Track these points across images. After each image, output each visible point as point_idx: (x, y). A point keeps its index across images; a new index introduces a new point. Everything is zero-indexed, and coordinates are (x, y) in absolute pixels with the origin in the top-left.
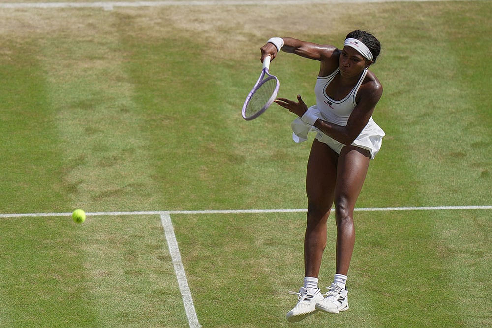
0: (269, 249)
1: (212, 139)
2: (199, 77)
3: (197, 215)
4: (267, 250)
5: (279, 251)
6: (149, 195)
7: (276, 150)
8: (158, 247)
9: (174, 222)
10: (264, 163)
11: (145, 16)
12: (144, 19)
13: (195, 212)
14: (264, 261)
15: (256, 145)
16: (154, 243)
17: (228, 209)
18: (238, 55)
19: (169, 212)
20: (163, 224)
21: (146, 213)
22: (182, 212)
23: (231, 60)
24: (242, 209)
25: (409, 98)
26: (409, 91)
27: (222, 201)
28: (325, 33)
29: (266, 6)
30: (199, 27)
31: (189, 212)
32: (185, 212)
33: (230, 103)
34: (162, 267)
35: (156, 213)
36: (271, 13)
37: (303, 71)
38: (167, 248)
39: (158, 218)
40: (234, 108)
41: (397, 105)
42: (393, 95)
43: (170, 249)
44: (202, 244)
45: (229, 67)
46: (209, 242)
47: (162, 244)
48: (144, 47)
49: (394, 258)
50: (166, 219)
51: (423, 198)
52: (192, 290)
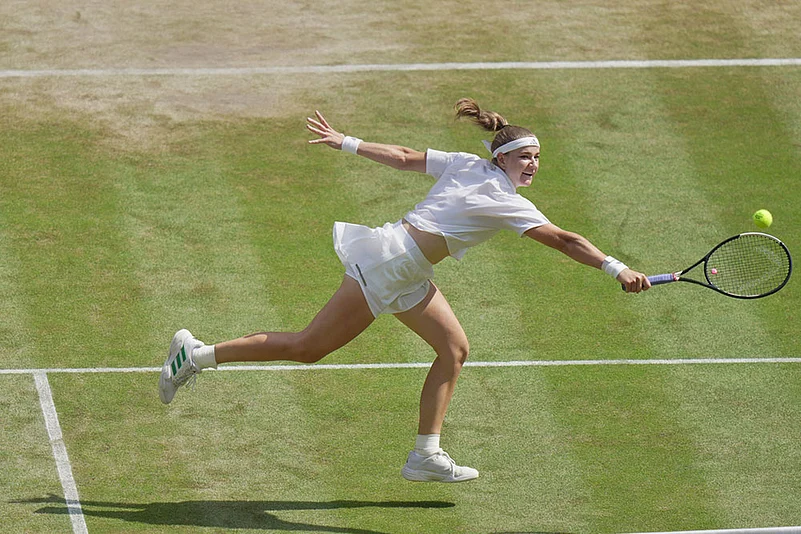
0: (187, 424)
1: (108, 265)
2: (90, 178)
3: (85, 374)
4: (186, 425)
5: (202, 425)
6: (17, 346)
7: (199, 282)
8: (29, 420)
9: (52, 384)
10: (182, 300)
11: (14, 91)
12: (12, 95)
13: (83, 371)
14: (181, 439)
15: (171, 275)
16: (24, 414)
17: (130, 366)
18: (145, 147)
19: (45, 370)
20: (37, 388)
21: (12, 371)
22: (64, 371)
23: (136, 153)
24: (149, 366)
25: (390, 208)
26: (391, 198)
27: (122, 355)
28: (270, 116)
29: (187, 76)
30: (89, 106)
31: (75, 370)
32: (69, 370)
33: (134, 215)
34: (35, 448)
35: (27, 371)
36: (194, 86)
37: (238, 170)
38: (43, 423)
39: (30, 378)
40: (140, 221)
41: (372, 217)
42: (367, 203)
43: (47, 423)
44: (93, 416)
45: (133, 163)
46: (103, 412)
47: (35, 416)
48: (12, 135)
49: (366, 437)
50: (41, 380)
51: (409, 351)
52: (77, 481)
